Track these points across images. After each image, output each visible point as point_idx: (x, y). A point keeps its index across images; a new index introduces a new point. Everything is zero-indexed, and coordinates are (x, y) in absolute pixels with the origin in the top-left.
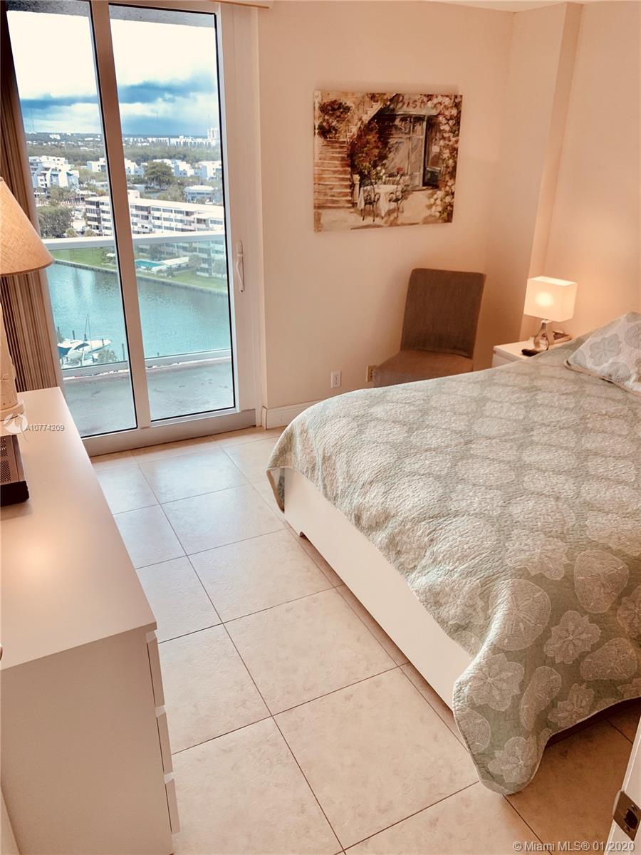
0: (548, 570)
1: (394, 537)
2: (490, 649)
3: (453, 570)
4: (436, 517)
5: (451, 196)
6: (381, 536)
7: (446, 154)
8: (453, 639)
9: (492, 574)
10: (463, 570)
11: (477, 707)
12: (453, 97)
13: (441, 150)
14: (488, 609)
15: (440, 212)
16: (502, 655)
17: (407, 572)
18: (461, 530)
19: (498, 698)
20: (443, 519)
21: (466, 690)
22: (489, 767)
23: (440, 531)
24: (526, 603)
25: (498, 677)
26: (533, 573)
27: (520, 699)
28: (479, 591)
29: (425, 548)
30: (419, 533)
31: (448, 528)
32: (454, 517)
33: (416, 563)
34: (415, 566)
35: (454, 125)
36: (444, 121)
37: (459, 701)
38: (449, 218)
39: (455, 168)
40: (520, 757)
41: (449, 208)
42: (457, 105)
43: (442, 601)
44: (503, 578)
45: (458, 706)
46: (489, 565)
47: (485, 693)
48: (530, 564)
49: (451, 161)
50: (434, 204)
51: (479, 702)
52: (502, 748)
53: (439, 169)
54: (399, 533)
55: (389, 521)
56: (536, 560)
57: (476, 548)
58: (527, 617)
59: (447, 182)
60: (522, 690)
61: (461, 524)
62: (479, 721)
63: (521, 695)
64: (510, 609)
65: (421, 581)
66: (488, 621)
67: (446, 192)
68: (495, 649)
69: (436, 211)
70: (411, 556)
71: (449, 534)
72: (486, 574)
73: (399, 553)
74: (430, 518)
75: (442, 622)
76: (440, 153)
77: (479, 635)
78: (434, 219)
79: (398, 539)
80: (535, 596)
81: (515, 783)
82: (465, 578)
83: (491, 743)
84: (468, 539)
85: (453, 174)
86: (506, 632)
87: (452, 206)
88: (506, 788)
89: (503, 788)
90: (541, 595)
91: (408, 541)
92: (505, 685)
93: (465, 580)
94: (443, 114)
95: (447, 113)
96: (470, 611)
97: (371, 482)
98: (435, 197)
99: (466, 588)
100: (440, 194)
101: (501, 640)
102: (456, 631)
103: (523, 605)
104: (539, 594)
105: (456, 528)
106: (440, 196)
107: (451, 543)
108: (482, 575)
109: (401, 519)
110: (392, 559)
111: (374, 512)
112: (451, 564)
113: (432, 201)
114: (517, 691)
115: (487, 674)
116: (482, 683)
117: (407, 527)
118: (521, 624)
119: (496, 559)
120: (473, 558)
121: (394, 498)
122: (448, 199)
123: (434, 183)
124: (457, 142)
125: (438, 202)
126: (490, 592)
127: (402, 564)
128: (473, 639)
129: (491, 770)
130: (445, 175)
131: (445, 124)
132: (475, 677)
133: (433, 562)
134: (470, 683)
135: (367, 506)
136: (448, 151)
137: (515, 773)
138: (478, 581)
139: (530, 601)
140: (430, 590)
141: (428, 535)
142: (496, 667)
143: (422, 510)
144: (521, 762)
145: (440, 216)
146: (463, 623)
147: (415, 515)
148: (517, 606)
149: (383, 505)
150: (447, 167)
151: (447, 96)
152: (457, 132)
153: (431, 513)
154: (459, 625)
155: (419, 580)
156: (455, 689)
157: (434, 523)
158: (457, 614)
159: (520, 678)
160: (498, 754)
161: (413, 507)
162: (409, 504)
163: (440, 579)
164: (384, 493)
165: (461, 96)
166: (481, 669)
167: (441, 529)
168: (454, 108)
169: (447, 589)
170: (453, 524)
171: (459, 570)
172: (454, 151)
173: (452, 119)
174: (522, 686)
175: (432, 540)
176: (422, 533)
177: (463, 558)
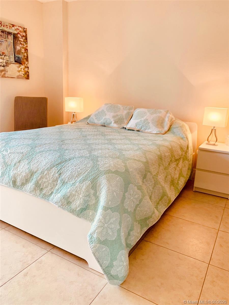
0: (118, 168)
1: (38, 182)
2: (103, 210)
3: (75, 182)
4: (60, 163)
5: (28, 68)
6: (30, 185)
7: (23, 51)
8: (80, 218)
9: (95, 176)
10: (81, 180)
11: (102, 242)
12: (23, 28)
13: (21, 48)
14: (97, 193)
15: (24, 74)
16: (109, 210)
17: (48, 197)
18: (74, 164)
19: (111, 234)
20: (64, 163)
21: (95, 236)
22: (111, 273)
23: (64, 168)
24: (114, 183)
25: (109, 223)
26: (113, 171)
27: (120, 231)
28: (91, 186)
29: (57, 180)
30: (52, 174)
31: (67, 165)
32: (69, 161)
33: (52, 190)
34: (52, 192)
35: (25, 39)
36: (21, 37)
37: (92, 243)
38: (28, 78)
39: (27, 57)
40: (124, 261)
41: (27, 73)
42: (25, 32)
43: (71, 201)
44: (101, 176)
45: (92, 246)
46: (93, 173)
47: (105, 233)
48: (111, 167)
49: (25, 54)
50: (21, 70)
51: (102, 239)
52: (116, 259)
53: (21, 56)
54: (40, 179)
55: (34, 175)
56: (112, 165)
57: (84, 168)
58: (116, 189)
59: (25, 62)
60: (120, 226)
61: (74, 162)
62: (104, 249)
63: (120, 229)
64: (108, 188)
65: (57, 197)
66: (98, 199)
67: (25, 66)
68: (106, 209)
69: (22, 73)
70: (49, 188)
71: (69, 168)
72: (93, 177)
73: (41, 190)
74: (57, 165)
75: (72, 211)
76: (21, 50)
77: (94, 209)
78: (21, 77)
79: (40, 182)
80: (117, 180)
81: (124, 276)
82: (82, 183)
83: (111, 259)
84: (79, 166)
85: (27, 59)
86: (109, 198)
87: (28, 73)
88: (120, 281)
89: (119, 281)
90: (119, 178)
91: (46, 180)
92: (113, 225)
93: (82, 184)
94: (20, 34)
95: (21, 34)
96: (87, 198)
97: (19, 162)
98: (21, 67)
99: (84, 187)
100: (23, 67)
101: (107, 203)
102: (81, 212)
103: (113, 184)
104: (118, 178)
105: (72, 164)
106: (23, 68)
107: (71, 171)
108: (90, 178)
109: (41, 171)
110: (38, 194)
111: (24, 175)
112: (73, 180)
113: (20, 69)
114: (118, 227)
115: (104, 223)
116: (102, 228)
117: (45, 174)
118: (115, 193)
119: (95, 170)
120: (84, 173)
121: (34, 164)
122: (26, 69)
123: (20, 62)
124: (27, 46)
125: (22, 70)
126: (96, 184)
127: (44, 194)
128: (91, 213)
129: (112, 274)
130: (24, 59)
131: (21, 38)
132: (99, 227)
133: (63, 184)
134: (97, 231)
135: (19, 173)
136: (23, 49)
137: (123, 271)
138: (89, 182)
139: (116, 182)
140: (64, 198)
141: (57, 173)
142: (108, 217)
143: (51, 163)
144: (125, 263)
145: (24, 76)
146: (84, 207)
147: (49, 166)
148: (111, 185)
149: (29, 169)
150: (24, 56)
151: (21, 27)
152: (26, 43)
153: (57, 163)
154: (82, 208)
155: (56, 196)
156: (88, 238)
157: (60, 166)
158: (81, 203)
159: (119, 220)
160: (115, 263)
161: (46, 164)
162: (44, 163)
163: (68, 190)
164: (28, 163)
165: (26, 29)
166: (101, 222)
167: (64, 167)
168: (24, 33)
169: (74, 192)
170: (69, 164)
171: (78, 180)
172: (26, 50)
173: (24, 37)
174: (120, 223)
175: (60, 174)
176: (54, 173)
177: (79, 175)
